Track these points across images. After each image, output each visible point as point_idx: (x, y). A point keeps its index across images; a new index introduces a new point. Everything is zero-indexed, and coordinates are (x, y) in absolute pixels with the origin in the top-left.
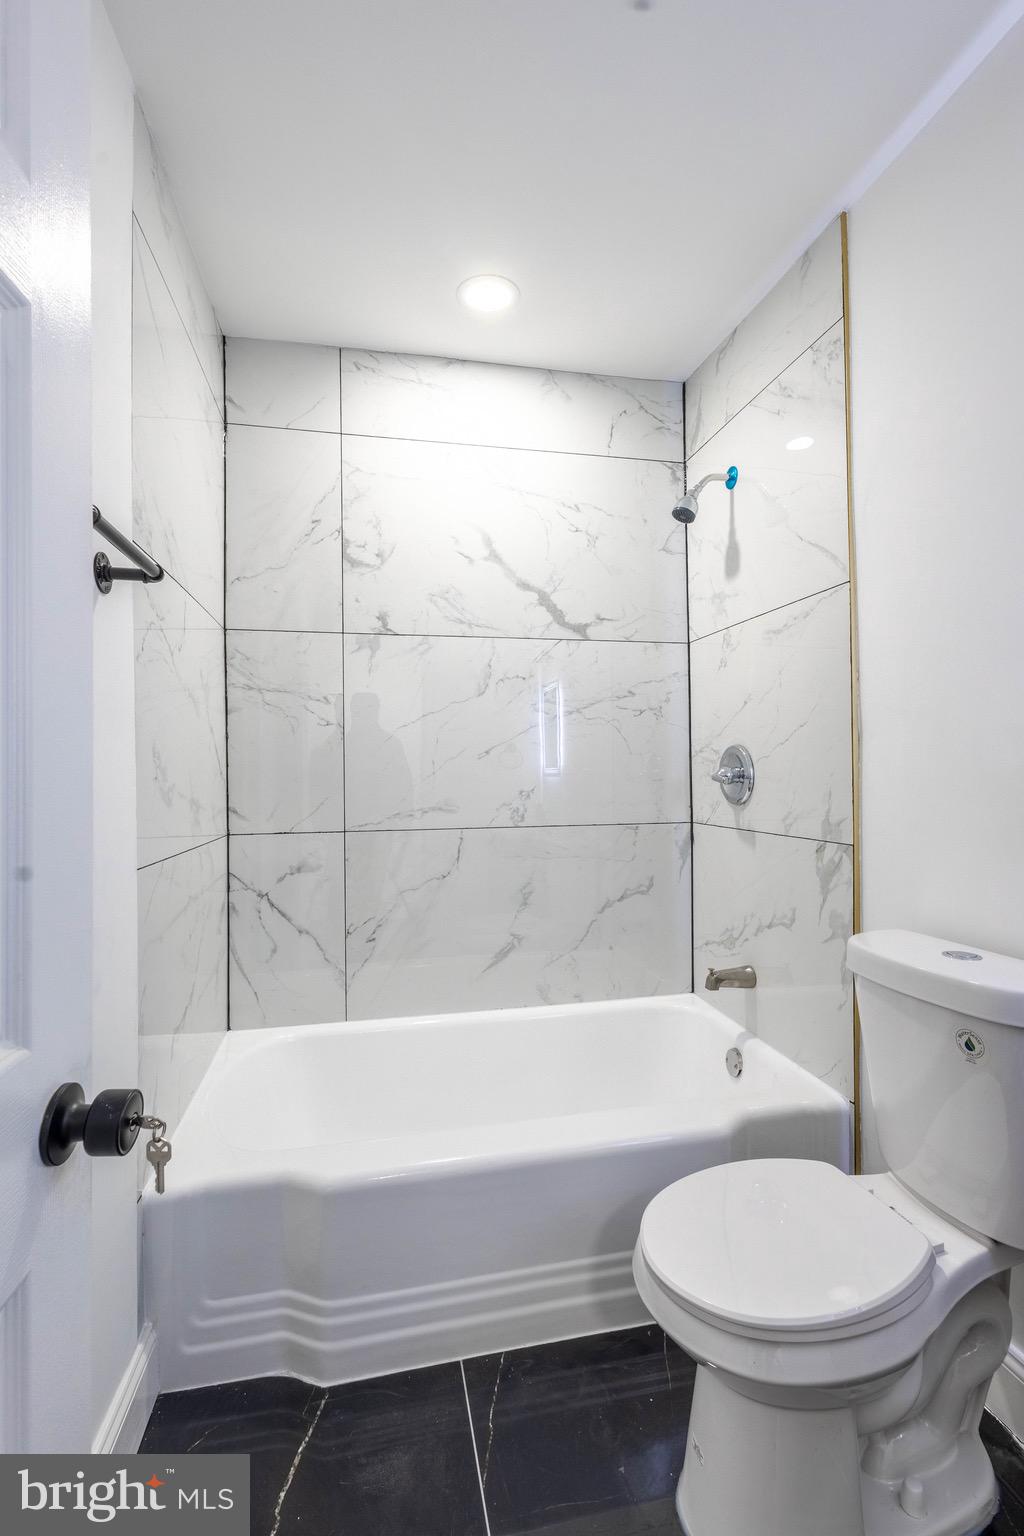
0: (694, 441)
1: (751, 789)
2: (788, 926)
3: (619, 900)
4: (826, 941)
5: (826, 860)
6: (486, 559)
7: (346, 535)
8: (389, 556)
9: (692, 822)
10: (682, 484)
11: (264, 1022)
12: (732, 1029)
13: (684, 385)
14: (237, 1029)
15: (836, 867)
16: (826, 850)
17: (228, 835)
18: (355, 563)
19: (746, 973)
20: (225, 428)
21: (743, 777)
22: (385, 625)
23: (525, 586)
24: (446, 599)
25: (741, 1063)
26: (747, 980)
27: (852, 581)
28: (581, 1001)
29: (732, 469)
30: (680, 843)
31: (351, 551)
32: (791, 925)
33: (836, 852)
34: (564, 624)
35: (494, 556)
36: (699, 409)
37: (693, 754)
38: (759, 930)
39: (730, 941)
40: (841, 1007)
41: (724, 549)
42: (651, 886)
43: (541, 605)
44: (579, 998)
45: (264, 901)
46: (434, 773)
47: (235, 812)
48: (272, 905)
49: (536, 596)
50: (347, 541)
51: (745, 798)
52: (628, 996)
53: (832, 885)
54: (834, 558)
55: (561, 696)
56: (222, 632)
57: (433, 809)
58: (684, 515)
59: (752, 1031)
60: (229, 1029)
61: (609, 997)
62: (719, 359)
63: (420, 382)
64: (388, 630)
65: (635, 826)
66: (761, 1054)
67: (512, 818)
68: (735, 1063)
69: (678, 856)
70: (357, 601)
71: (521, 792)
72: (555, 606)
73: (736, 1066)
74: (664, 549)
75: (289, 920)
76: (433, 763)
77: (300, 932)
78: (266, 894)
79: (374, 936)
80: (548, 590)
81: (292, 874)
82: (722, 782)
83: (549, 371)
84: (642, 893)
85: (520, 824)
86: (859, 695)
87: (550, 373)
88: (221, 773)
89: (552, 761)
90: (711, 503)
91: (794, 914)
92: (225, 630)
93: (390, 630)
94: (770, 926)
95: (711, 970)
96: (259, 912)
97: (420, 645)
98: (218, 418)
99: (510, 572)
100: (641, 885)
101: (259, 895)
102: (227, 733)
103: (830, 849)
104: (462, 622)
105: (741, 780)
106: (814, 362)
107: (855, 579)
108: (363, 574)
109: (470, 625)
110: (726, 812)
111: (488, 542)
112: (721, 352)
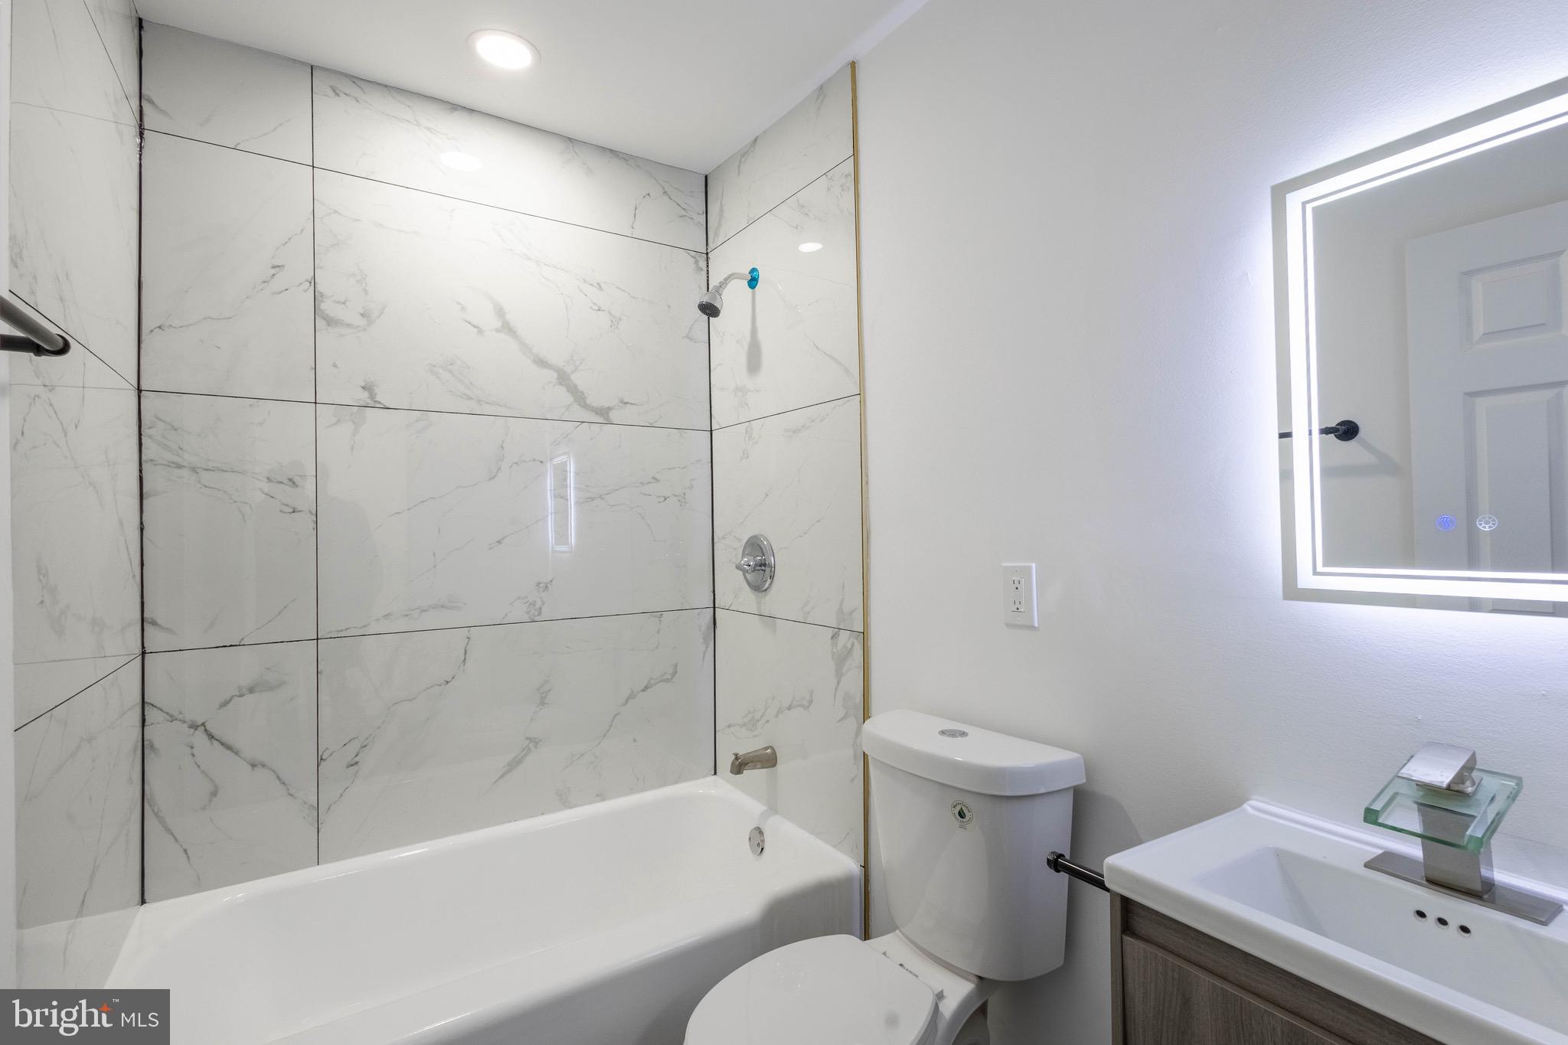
0: (716, 235)
1: (772, 577)
2: (806, 708)
3: (643, 691)
4: (840, 720)
5: (840, 646)
6: (497, 331)
7: (319, 288)
8: (379, 317)
9: (714, 607)
10: (704, 273)
11: (199, 885)
12: (755, 807)
13: (706, 177)
14: (156, 901)
15: (849, 652)
16: (840, 636)
17: (144, 653)
18: (331, 322)
19: (767, 754)
20: (141, 135)
21: (765, 565)
22: (372, 396)
23: (542, 363)
24: (451, 372)
25: (763, 841)
26: (767, 760)
27: (861, 394)
28: (603, 800)
29: (753, 270)
30: (703, 628)
31: (326, 306)
32: (808, 707)
33: (848, 640)
34: (585, 406)
35: (507, 328)
36: (722, 206)
37: (715, 541)
38: (780, 711)
39: (752, 723)
40: (853, 780)
41: (746, 345)
42: (675, 673)
43: (561, 384)
44: (601, 797)
45: (200, 732)
46: (435, 566)
47: (154, 623)
48: (211, 737)
49: (555, 375)
50: (322, 295)
51: (767, 586)
52: (653, 787)
53: (844, 669)
54: (847, 371)
55: (572, 468)
56: (134, 394)
57: (434, 607)
58: (710, 310)
59: (773, 809)
60: (143, 902)
61: (632, 791)
62: (740, 162)
63: (418, 125)
64: (375, 401)
65: (660, 613)
66: (782, 831)
67: (527, 613)
68: (758, 841)
69: (702, 640)
70: (335, 366)
71: (538, 584)
72: (576, 386)
73: (758, 844)
74: (687, 337)
75: (237, 753)
76: (434, 554)
77: (253, 766)
78: (203, 724)
79: (357, 759)
80: (568, 369)
81: (241, 696)
82: (745, 572)
83: (570, 139)
84: (667, 680)
85: (536, 619)
86: (868, 498)
87: (570, 142)
88: (134, 576)
89: (562, 536)
90: (734, 299)
91: (811, 695)
92: (139, 391)
93: (380, 403)
94: (789, 708)
95: (736, 755)
96: (192, 748)
97: (417, 421)
98: (132, 121)
99: (525, 348)
100: (666, 673)
101: (191, 727)
102: (142, 523)
103: (844, 636)
104: (469, 398)
105: (763, 568)
106: (829, 189)
107: (864, 393)
108: (342, 335)
109: (479, 401)
110: (748, 598)
111: (500, 312)
112: (743, 155)
